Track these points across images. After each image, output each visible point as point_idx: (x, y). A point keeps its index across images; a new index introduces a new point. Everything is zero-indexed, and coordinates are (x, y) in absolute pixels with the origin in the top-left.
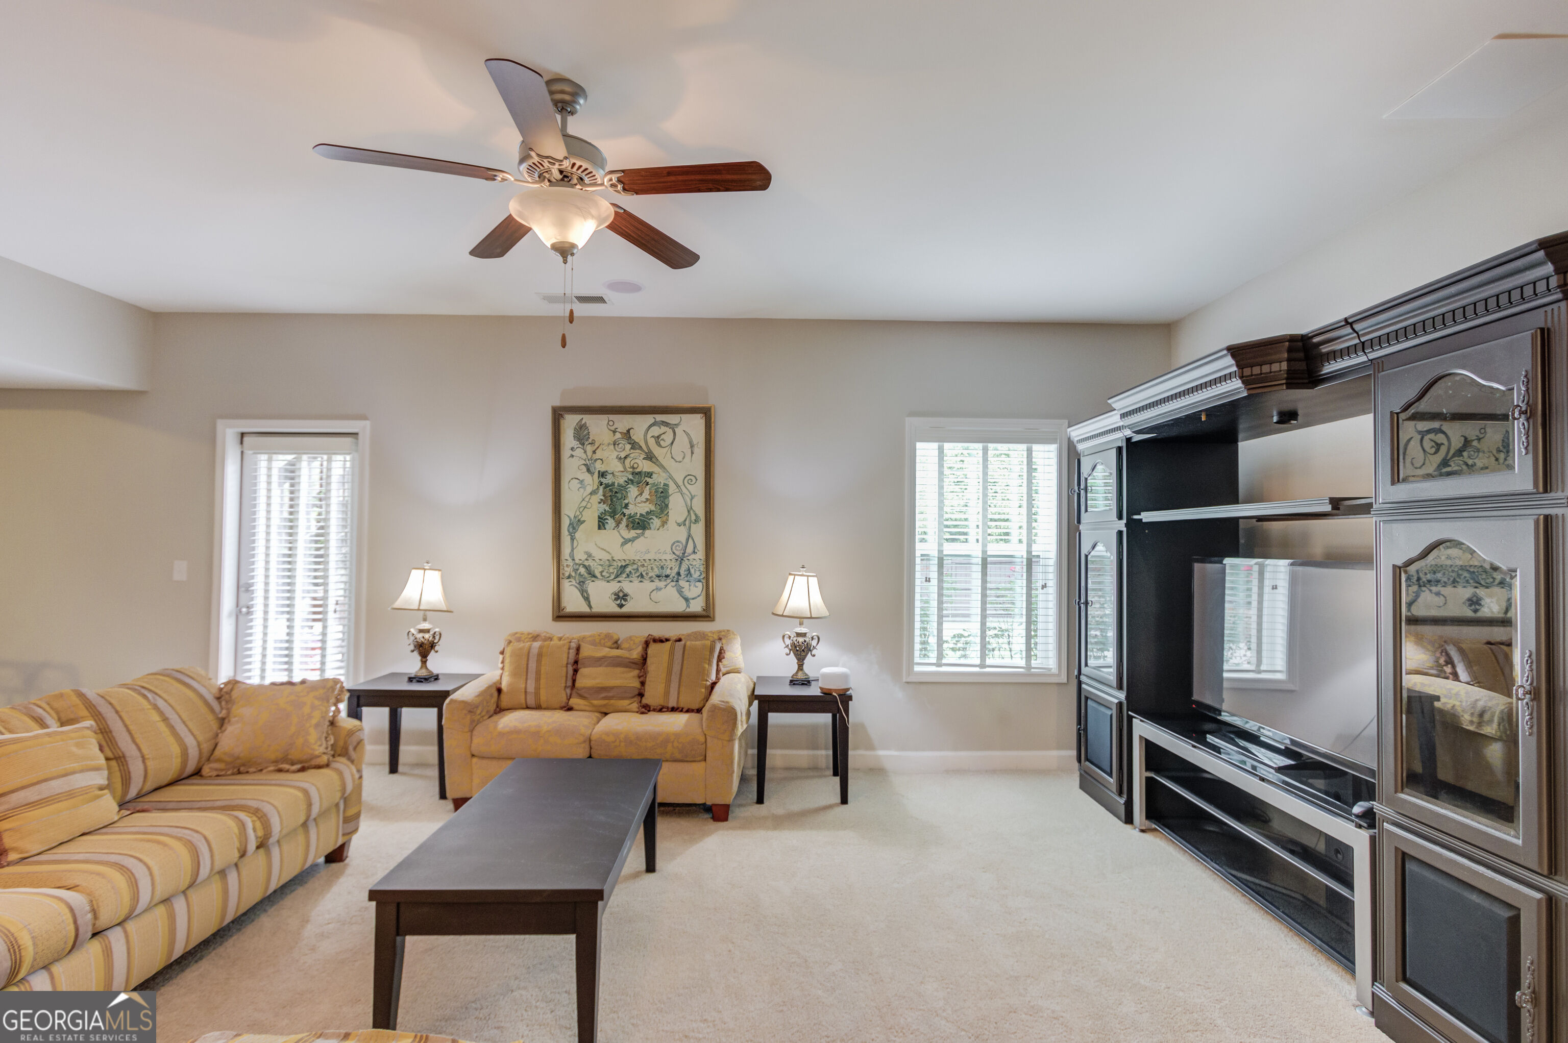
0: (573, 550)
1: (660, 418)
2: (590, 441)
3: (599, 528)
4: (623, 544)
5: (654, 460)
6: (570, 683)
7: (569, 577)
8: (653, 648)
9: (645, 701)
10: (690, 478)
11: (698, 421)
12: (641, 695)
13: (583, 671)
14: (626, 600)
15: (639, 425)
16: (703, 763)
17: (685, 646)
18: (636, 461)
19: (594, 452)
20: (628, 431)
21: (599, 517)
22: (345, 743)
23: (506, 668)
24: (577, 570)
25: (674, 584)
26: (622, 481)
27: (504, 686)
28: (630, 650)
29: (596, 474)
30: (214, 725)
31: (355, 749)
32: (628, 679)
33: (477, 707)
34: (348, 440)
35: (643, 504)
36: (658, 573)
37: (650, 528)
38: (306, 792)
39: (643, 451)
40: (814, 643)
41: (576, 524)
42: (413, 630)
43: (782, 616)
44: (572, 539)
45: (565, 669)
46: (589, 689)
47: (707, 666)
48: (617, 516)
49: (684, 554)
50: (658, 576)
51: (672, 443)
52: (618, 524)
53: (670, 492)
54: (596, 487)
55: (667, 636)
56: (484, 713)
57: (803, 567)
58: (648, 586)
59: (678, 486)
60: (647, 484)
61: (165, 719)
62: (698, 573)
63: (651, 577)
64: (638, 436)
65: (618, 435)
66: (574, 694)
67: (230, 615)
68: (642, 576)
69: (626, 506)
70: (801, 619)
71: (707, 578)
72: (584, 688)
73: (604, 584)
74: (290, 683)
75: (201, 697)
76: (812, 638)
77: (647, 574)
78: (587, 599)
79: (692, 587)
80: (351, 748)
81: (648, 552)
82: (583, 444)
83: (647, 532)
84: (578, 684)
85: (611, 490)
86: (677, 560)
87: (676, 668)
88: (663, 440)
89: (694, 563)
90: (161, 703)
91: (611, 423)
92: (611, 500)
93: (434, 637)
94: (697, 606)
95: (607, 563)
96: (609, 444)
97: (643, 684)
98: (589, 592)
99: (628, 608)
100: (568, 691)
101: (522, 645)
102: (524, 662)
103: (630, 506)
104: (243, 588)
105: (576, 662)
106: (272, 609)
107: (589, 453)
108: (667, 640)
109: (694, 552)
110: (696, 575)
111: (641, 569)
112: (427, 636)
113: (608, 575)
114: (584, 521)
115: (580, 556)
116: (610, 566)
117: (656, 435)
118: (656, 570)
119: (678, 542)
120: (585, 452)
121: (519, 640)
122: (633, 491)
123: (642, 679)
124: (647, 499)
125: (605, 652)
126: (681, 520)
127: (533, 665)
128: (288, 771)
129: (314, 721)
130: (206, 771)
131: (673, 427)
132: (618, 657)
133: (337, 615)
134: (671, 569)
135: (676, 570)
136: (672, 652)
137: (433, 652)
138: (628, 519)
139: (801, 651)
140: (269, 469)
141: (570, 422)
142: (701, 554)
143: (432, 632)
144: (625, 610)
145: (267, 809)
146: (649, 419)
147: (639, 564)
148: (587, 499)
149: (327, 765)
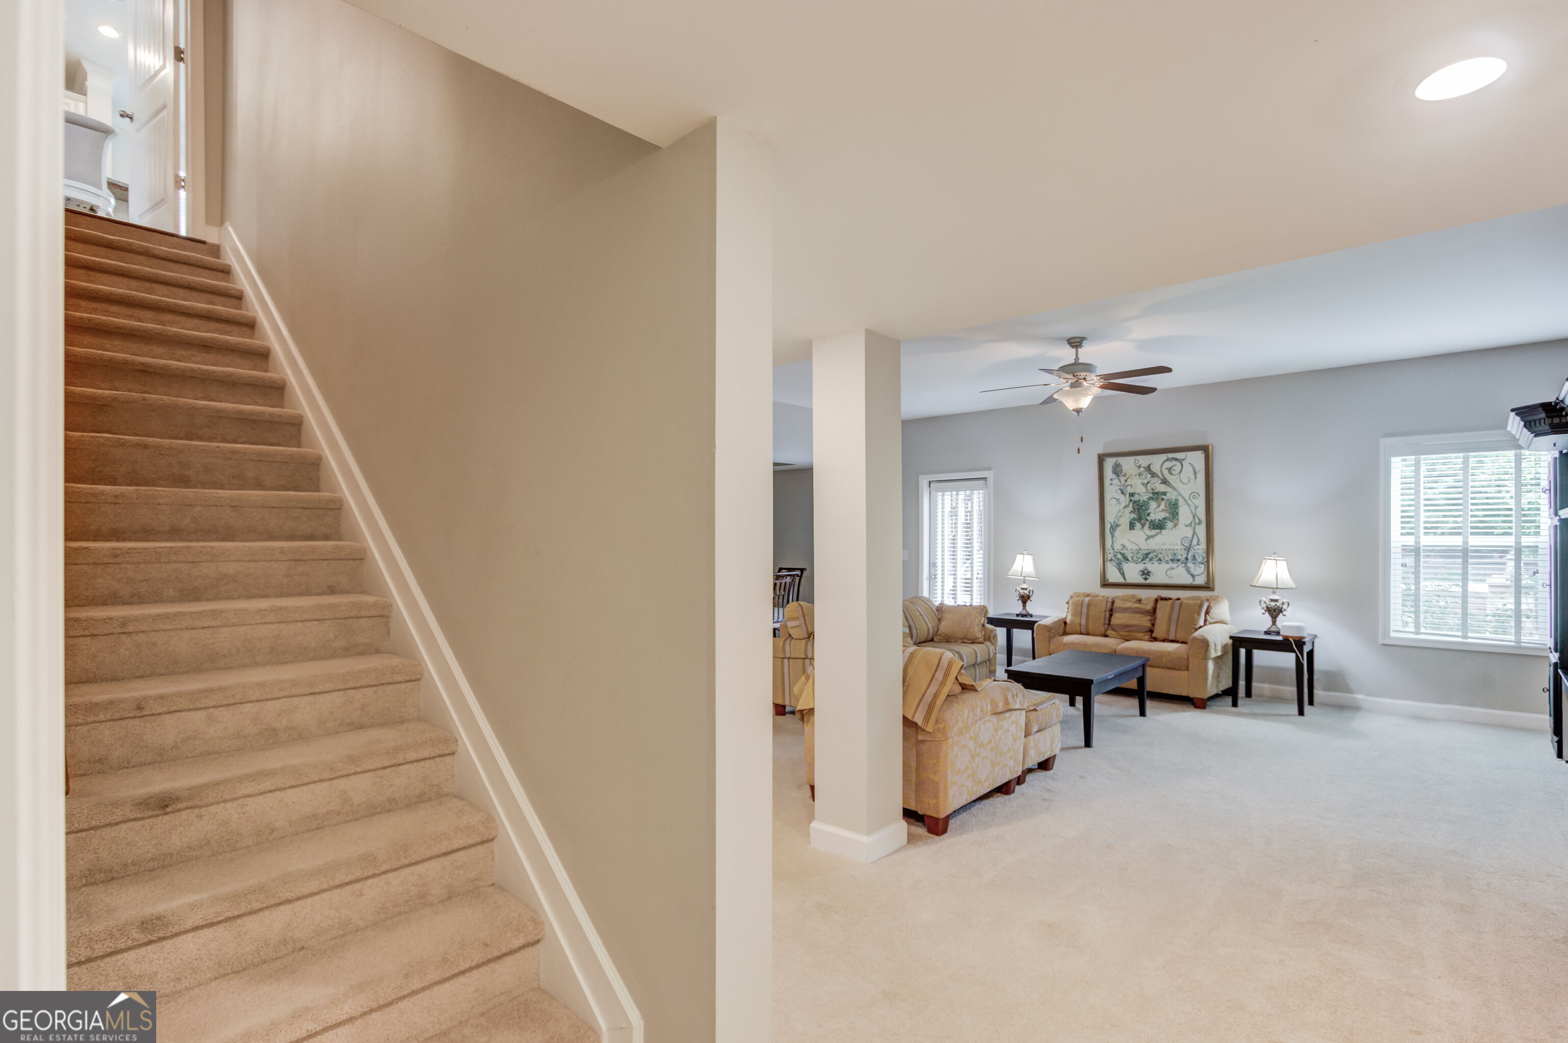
0: (1113, 544)
1: (1171, 455)
2: (1123, 474)
3: (1130, 529)
4: (1147, 539)
5: (1167, 484)
6: (1107, 622)
7: (1111, 560)
8: (1160, 603)
9: (1154, 635)
10: (1194, 495)
11: (1200, 455)
12: (1152, 631)
13: (1115, 615)
14: (1149, 575)
15: (1156, 462)
16: (1186, 672)
17: (1181, 603)
18: (1155, 485)
19: (1126, 481)
20: (1149, 466)
21: (1130, 522)
22: (989, 635)
23: (1069, 612)
24: (1116, 556)
25: (1183, 565)
26: (1145, 498)
27: (1068, 621)
28: (1147, 604)
29: (1128, 495)
30: (937, 621)
31: (993, 638)
32: (1145, 621)
33: (1052, 629)
34: (982, 482)
35: (1160, 513)
36: (1171, 558)
37: (1165, 529)
38: (975, 650)
39: (1160, 478)
40: (1285, 607)
41: (1114, 527)
42: (1018, 588)
43: (1255, 586)
44: (1113, 536)
45: (1104, 614)
46: (1118, 625)
47: (1196, 616)
48: (1142, 521)
49: (1190, 545)
50: (1172, 560)
51: (1180, 472)
52: (1143, 526)
53: (1180, 504)
54: (1127, 503)
55: (1170, 596)
56: (1056, 634)
57: (1275, 554)
58: (1164, 566)
59: (1185, 500)
60: (1163, 499)
61: (921, 615)
62: (1201, 558)
63: (1167, 561)
64: (1156, 468)
65: (1142, 469)
66: (1109, 628)
67: (927, 579)
68: (1160, 560)
69: (1149, 514)
70: (1275, 590)
71: (1208, 562)
72: (1115, 625)
73: (1134, 564)
74: (965, 606)
75: (931, 608)
76: (1283, 604)
77: (1164, 558)
78: (1123, 574)
79: (1197, 568)
80: (992, 638)
81: (1164, 544)
82: (1118, 476)
83: (1163, 531)
84: (1111, 623)
85: (1138, 505)
86: (1185, 549)
87: (1175, 616)
88: (1174, 470)
89: (1198, 551)
90: (919, 608)
91: (1137, 462)
92: (1138, 511)
93: (1029, 593)
94: (1201, 580)
95: (1136, 551)
96: (1136, 475)
97: (1153, 625)
98: (1124, 570)
99: (1151, 581)
100: (1106, 626)
101: (1079, 598)
102: (1079, 608)
103: (1151, 515)
104: (933, 565)
105: (1111, 610)
106: (946, 573)
107: (1123, 481)
108: (1170, 599)
109: (1198, 544)
110: (1200, 559)
111: (1160, 556)
112: (1026, 592)
113: (1136, 559)
114: (1120, 525)
115: (1118, 547)
116: (1138, 553)
117: (1169, 467)
118: (1170, 556)
119: (1186, 537)
120: (1120, 481)
121: (1078, 596)
122: (1153, 505)
123: (1153, 622)
124: (1163, 510)
125: (1129, 604)
126: (1188, 523)
127: (1085, 610)
128: (967, 643)
129: (976, 623)
130: (935, 639)
131: (1180, 461)
132: (1137, 608)
133: (978, 581)
134: (1181, 555)
135: (1185, 556)
136: (1172, 606)
137: (1029, 601)
138: (1150, 523)
139: (1274, 612)
140: (943, 500)
141: (1109, 463)
142: (1203, 545)
143: (1028, 590)
144: (1148, 582)
145: (962, 652)
146: (1164, 457)
147: (1158, 552)
148: (1122, 511)
149: (982, 643)
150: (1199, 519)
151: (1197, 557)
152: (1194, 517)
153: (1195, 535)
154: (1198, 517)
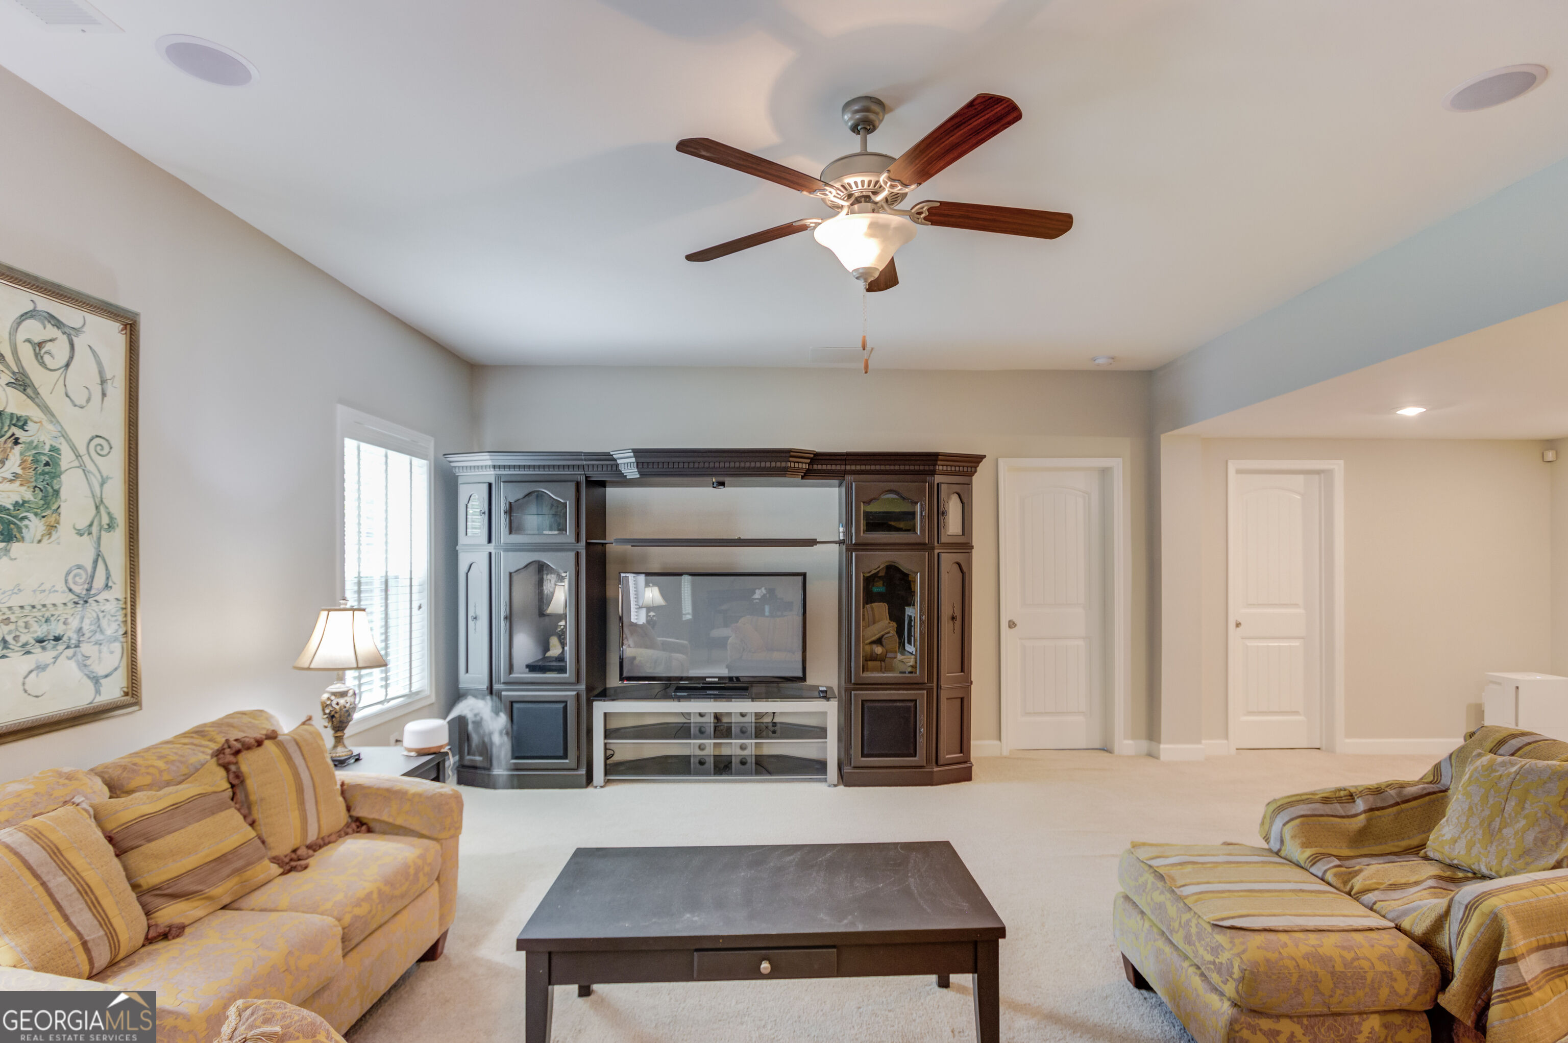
150: (109, 514)
151: (104, 623)
152: (97, 508)
153: (100, 560)
154: (106, 508)
